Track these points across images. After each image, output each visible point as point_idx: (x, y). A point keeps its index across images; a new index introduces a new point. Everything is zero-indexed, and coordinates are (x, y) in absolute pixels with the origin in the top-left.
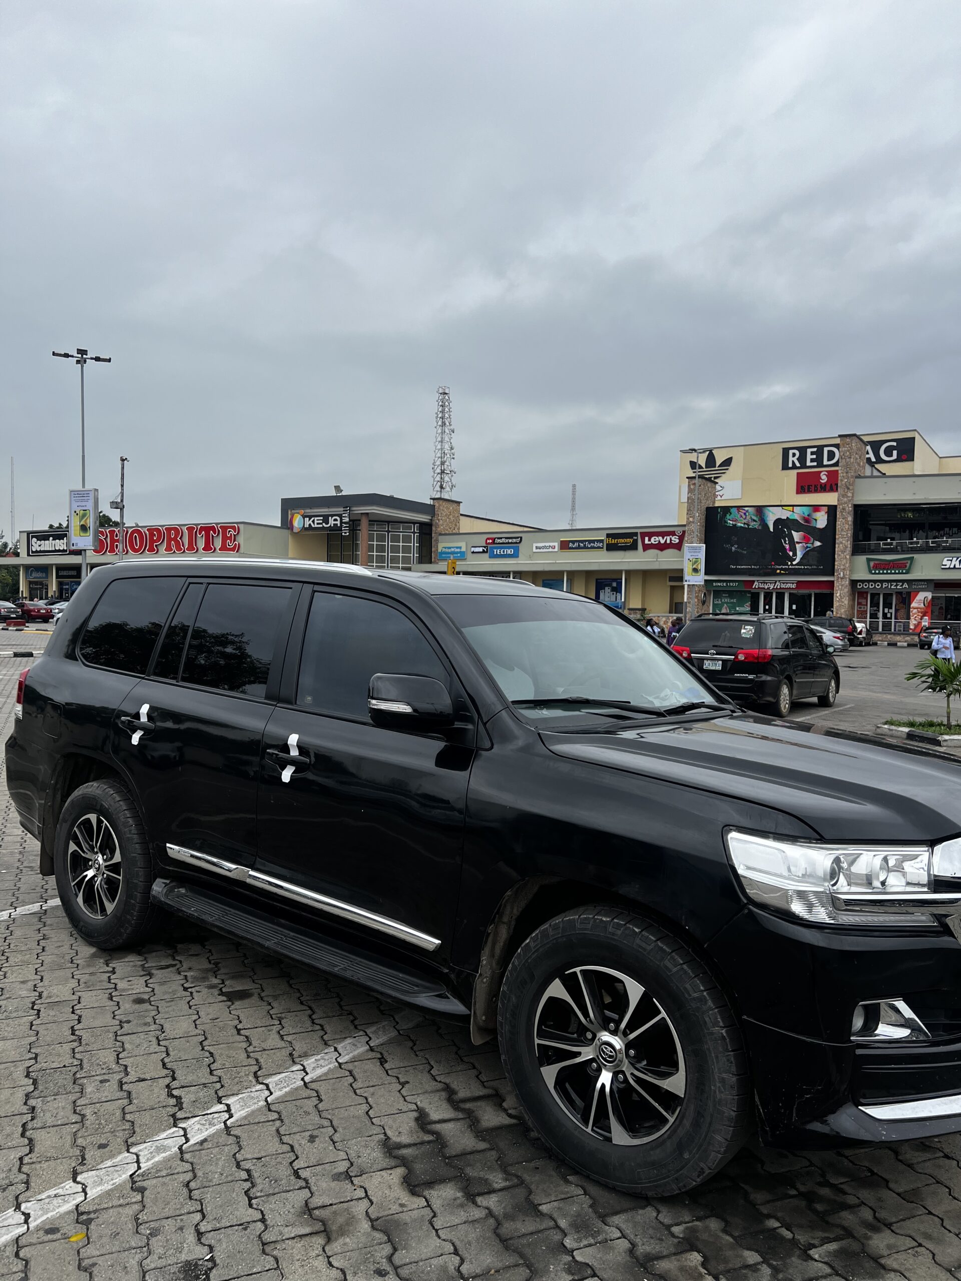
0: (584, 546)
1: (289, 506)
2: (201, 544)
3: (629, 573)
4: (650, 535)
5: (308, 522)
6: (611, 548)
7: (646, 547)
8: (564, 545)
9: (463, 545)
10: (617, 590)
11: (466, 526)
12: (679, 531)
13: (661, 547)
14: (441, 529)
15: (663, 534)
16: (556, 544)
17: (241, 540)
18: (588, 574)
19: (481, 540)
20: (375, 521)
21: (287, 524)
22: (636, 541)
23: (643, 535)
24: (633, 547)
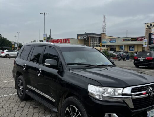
0: (127, 40)
1: (78, 35)
2: (65, 42)
3: (135, 45)
4: (139, 38)
5: (81, 38)
6: (132, 40)
7: (138, 40)
8: (124, 40)
9: (106, 41)
10: (133, 48)
11: (107, 37)
12: (144, 37)
13: (141, 40)
14: (102, 38)
15: (141, 38)
16: (122, 40)
17: (71, 41)
18: (128, 45)
19: (109, 40)
20: (91, 37)
21: (78, 38)
22: (136, 39)
23: (138, 38)
24: (136, 40)
